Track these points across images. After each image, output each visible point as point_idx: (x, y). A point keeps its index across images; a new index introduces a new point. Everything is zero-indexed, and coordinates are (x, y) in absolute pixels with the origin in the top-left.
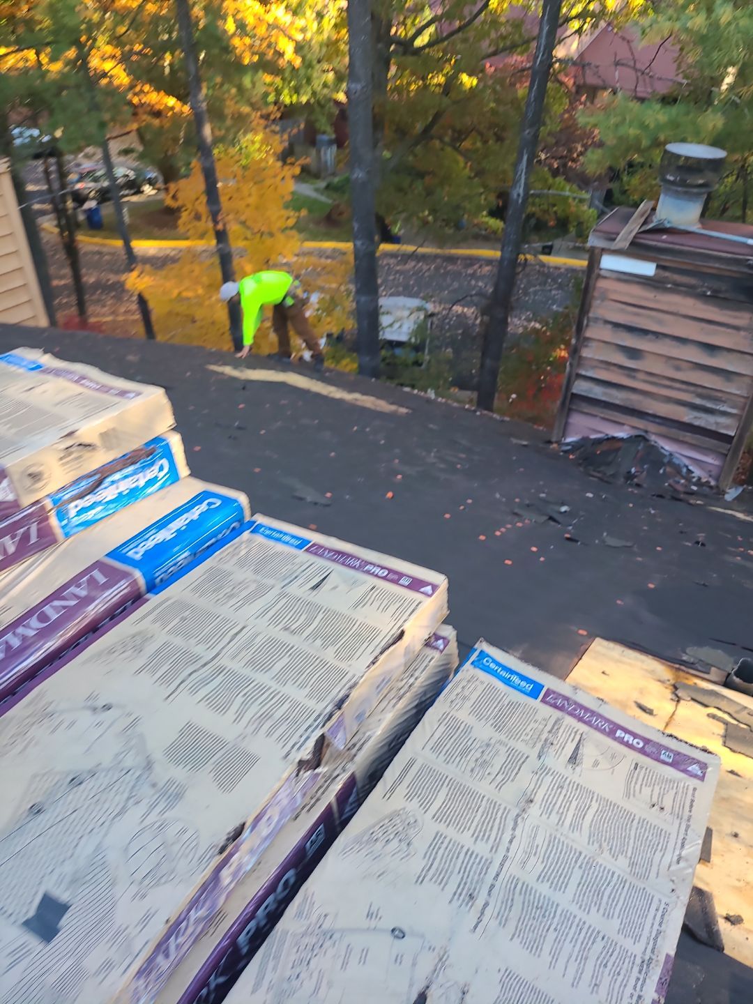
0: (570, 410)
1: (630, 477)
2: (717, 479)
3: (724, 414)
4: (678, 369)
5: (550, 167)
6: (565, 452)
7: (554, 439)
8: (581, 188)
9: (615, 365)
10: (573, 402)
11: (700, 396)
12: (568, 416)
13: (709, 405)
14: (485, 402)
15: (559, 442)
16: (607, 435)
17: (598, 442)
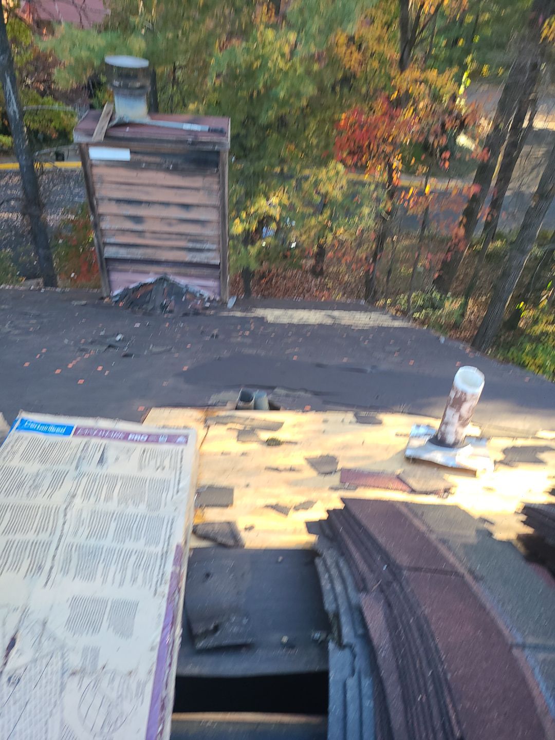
0: (108, 271)
1: (163, 307)
2: (220, 294)
3: (209, 250)
5: (38, 89)
6: (116, 302)
7: (105, 295)
9: (128, 231)
11: (190, 241)
12: (108, 276)
13: (198, 246)
14: (50, 282)
15: (108, 296)
16: (140, 283)
17: (136, 289)
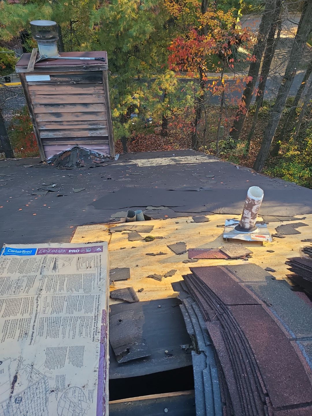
0: (43, 146)
2: (110, 154)
3: (101, 129)
4: (77, 116)
6: (49, 164)
7: (43, 160)
8: (9, 49)
9: (53, 122)
10: (43, 142)
11: (90, 125)
12: (44, 148)
13: (95, 127)
15: (45, 161)
16: (63, 151)
17: (61, 155)
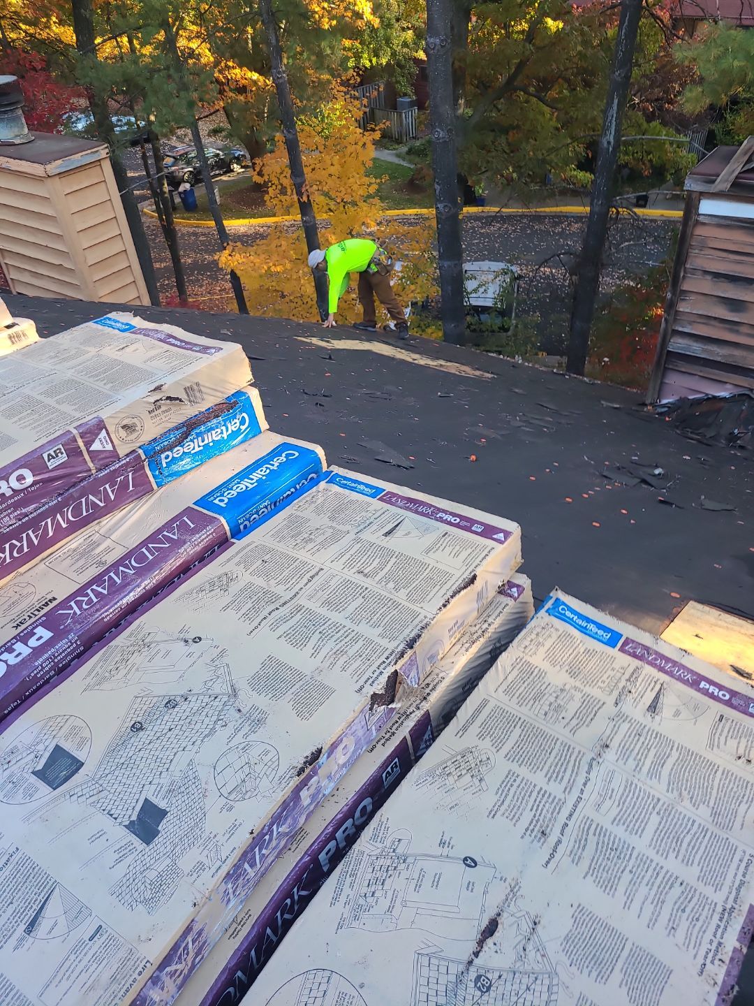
0: (666, 369)
1: (732, 438)
5: (644, 109)
6: (661, 414)
7: (648, 402)
8: (678, 132)
9: (715, 318)
10: (669, 361)
12: (663, 376)
14: (575, 366)
15: (653, 405)
16: (707, 395)
17: (698, 402)
